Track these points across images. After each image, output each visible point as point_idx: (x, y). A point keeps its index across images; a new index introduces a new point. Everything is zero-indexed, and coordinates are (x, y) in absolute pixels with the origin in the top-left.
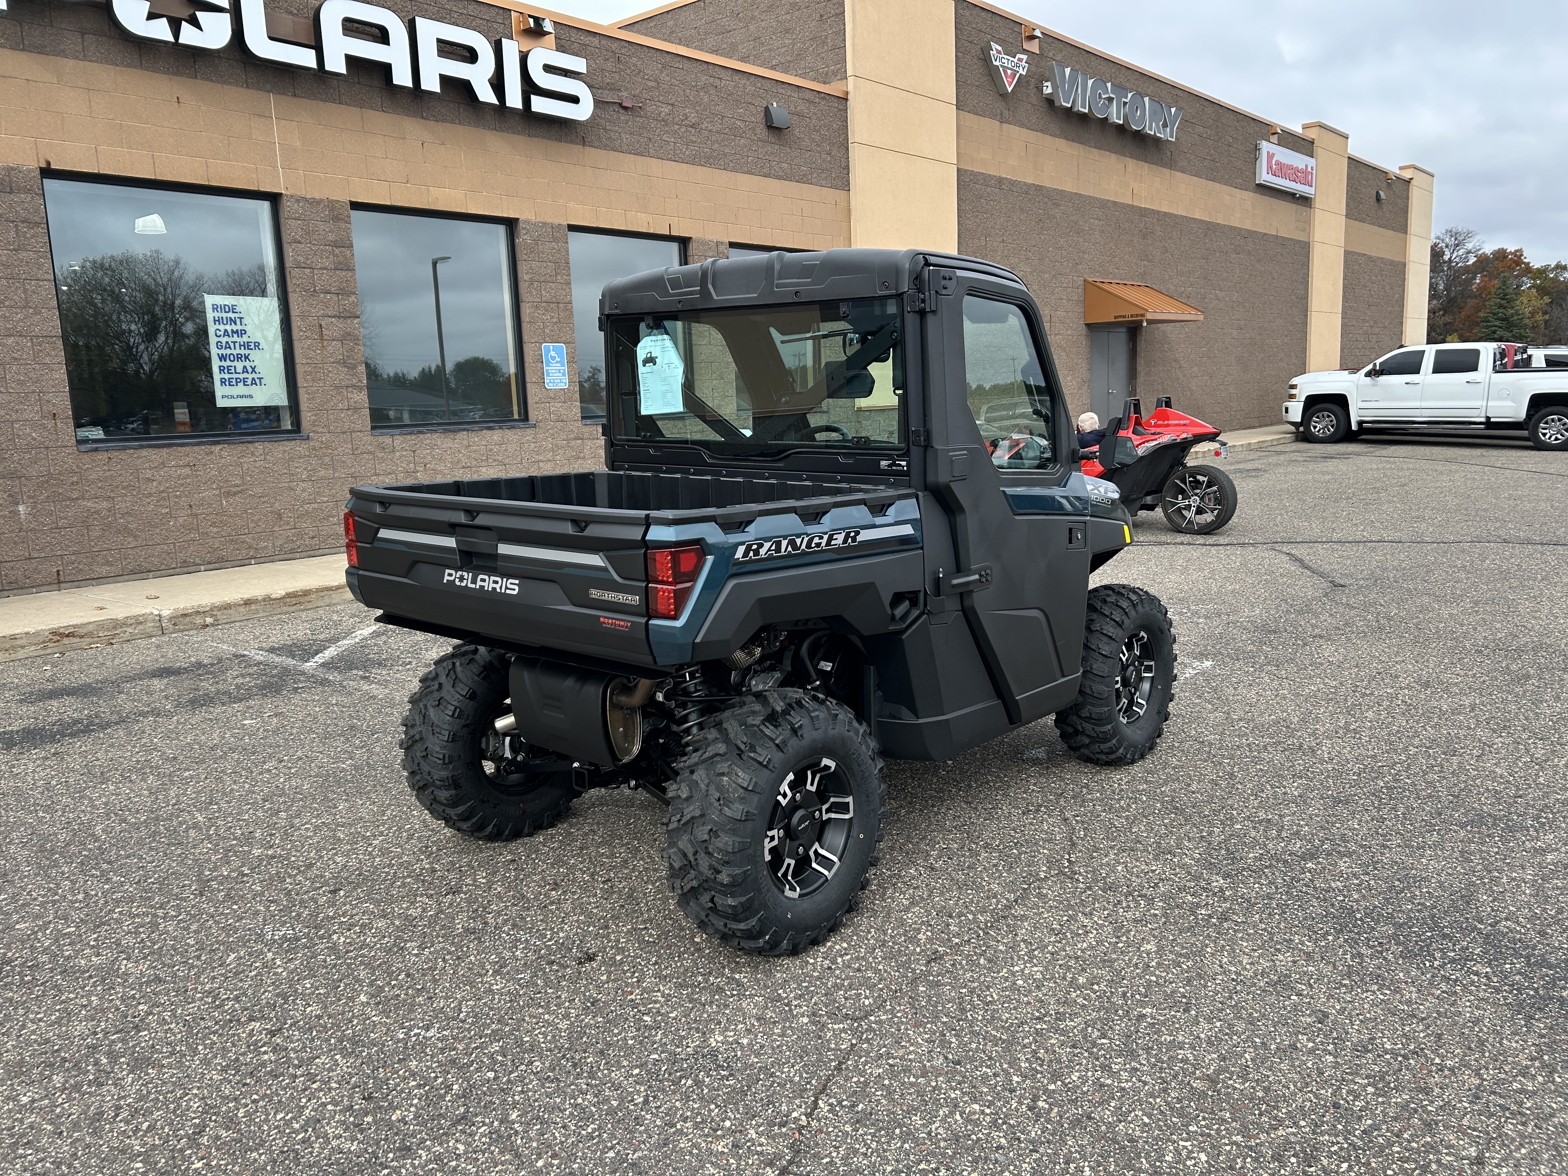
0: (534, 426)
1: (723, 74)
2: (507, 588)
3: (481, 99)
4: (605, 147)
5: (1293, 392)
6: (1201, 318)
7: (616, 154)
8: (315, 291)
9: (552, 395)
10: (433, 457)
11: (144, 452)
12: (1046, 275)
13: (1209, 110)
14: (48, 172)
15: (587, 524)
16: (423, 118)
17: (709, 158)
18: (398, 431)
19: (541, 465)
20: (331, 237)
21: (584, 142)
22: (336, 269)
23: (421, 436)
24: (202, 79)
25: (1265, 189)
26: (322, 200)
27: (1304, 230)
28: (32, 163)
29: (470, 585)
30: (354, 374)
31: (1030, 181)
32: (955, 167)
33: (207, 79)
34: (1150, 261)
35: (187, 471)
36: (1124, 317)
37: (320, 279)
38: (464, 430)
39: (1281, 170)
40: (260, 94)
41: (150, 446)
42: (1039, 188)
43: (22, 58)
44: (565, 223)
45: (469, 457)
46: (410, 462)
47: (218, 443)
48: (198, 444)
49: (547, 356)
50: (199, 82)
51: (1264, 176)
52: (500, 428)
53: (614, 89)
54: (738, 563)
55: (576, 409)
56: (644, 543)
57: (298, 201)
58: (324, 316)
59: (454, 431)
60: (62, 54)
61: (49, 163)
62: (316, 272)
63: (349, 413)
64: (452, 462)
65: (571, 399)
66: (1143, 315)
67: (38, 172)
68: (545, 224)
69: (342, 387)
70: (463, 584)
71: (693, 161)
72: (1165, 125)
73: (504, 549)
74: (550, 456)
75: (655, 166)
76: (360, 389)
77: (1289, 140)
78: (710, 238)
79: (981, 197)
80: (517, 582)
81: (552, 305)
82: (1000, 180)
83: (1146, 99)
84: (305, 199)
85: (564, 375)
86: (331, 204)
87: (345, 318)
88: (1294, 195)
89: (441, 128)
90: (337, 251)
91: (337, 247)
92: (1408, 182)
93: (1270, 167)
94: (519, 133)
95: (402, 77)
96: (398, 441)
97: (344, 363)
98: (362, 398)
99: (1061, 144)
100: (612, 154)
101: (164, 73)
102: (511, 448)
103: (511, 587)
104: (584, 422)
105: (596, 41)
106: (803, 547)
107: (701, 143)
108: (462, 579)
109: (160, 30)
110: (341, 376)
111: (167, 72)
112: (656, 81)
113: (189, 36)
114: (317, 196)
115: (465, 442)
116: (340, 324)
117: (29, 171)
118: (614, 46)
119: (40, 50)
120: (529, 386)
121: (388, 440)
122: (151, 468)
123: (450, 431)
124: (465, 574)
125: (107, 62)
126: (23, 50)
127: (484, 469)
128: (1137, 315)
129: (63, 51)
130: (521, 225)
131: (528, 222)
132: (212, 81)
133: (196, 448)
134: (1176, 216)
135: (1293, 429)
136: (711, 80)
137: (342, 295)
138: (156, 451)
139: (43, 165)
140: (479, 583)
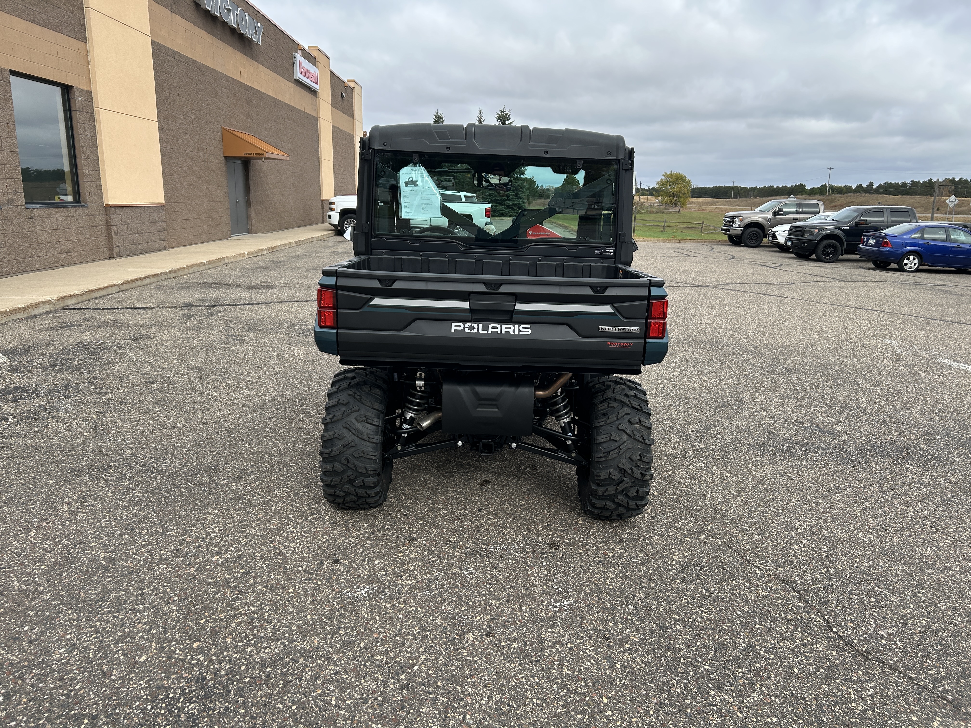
2: (519, 331)
5: (333, 206)
6: (288, 159)
12: (203, 122)
13: (272, 28)
15: (606, 288)
25: (298, 83)
27: (315, 110)
29: (480, 331)
31: (189, 56)
32: (149, 39)
34: (252, 120)
36: (251, 154)
39: (305, 72)
42: (195, 62)
51: (299, 76)
56: (649, 297)
66: (263, 154)
70: (475, 331)
72: (256, 34)
73: (520, 306)
77: (307, 55)
79: (165, 62)
80: (529, 326)
82: (174, 52)
83: (247, 14)
88: (310, 88)
92: (352, 89)
93: (301, 71)
99: (203, 33)
103: (526, 330)
108: (471, 328)
124: (475, 325)
128: (259, 154)
134: (261, 92)
135: (333, 228)
140: (490, 330)
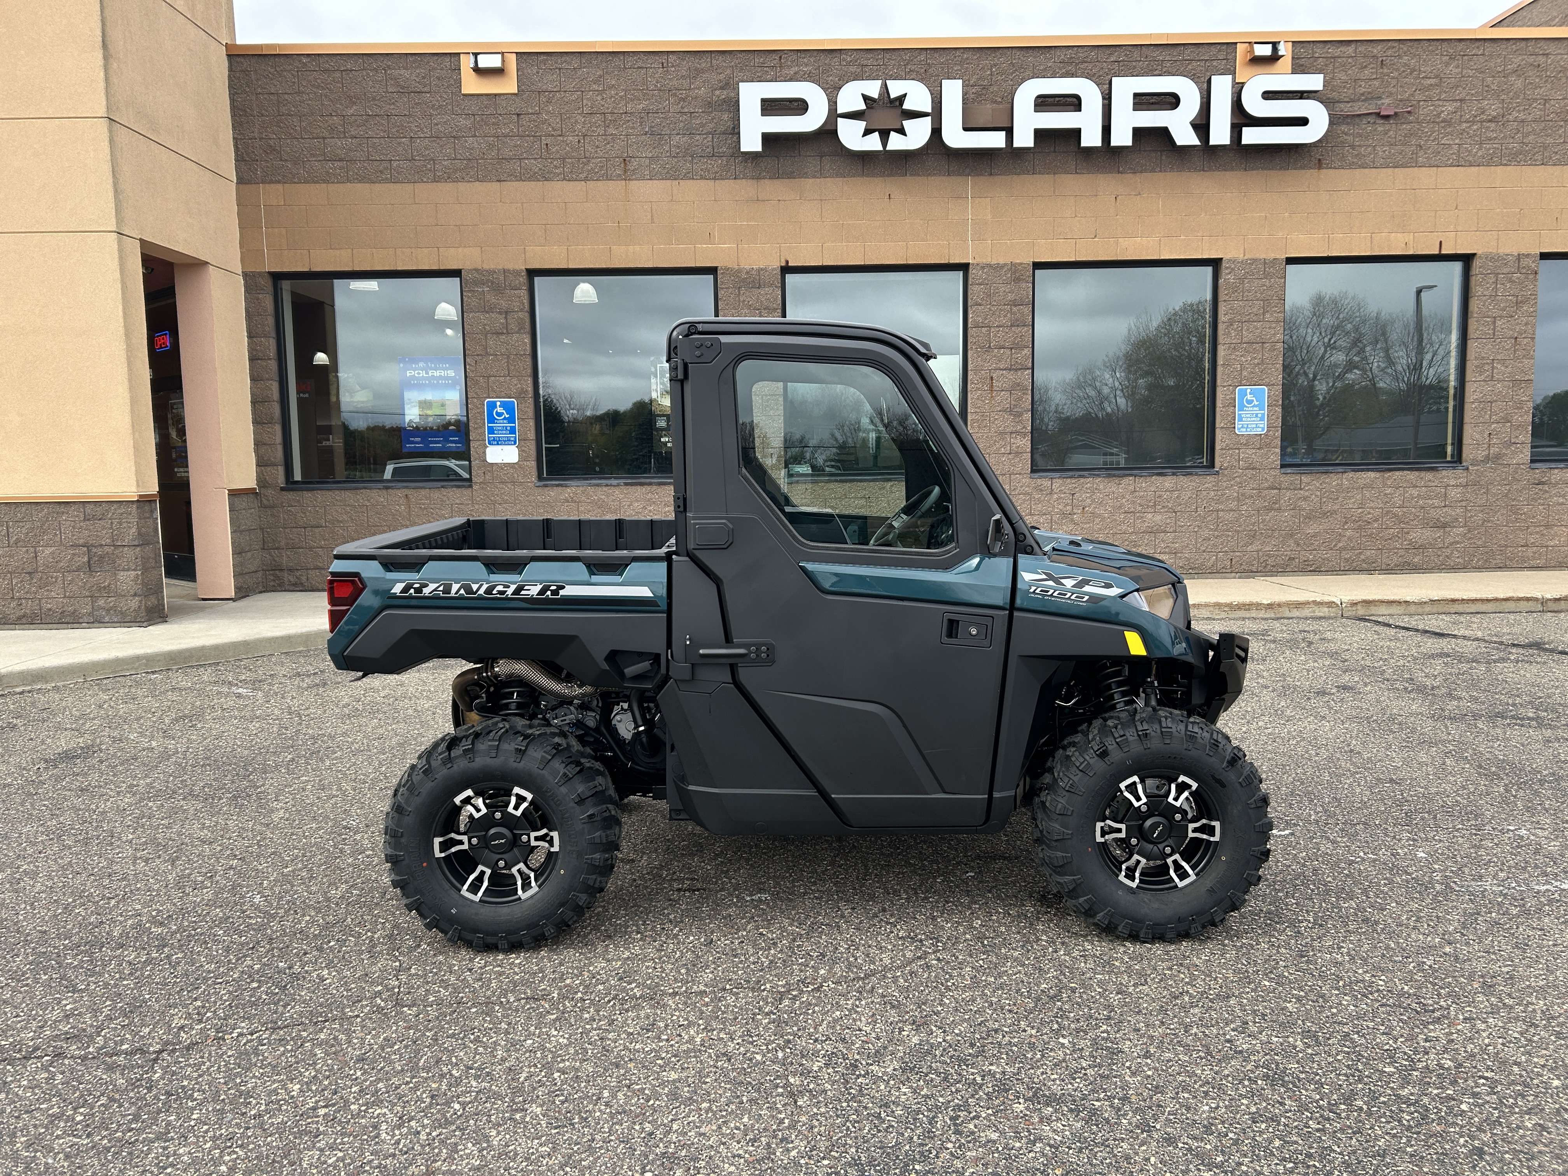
0: (1217, 473)
1: (1551, 48)
3: (1179, 143)
4: (1351, 166)
7: (1366, 171)
8: (989, 347)
9: (1243, 441)
10: (1093, 501)
11: (832, 486)
14: (787, 269)
16: (1119, 172)
17: (1517, 154)
18: (1058, 475)
19: (1221, 514)
20: (1010, 297)
21: (1320, 165)
22: (1012, 326)
23: (1082, 480)
24: (911, 175)
26: (1005, 265)
28: (776, 264)
30: (1020, 421)
33: (915, 175)
35: (863, 502)
37: (995, 336)
38: (1131, 475)
40: (960, 179)
41: (836, 481)
43: (777, 183)
44: (1284, 256)
45: (1133, 502)
46: (1067, 505)
47: (889, 480)
48: (873, 480)
49: (1241, 399)
50: (908, 178)
52: (1174, 474)
53: (1372, 98)
54: (394, 597)
55: (1274, 456)
57: (983, 268)
58: (996, 369)
59: (1119, 476)
60: (805, 176)
61: (787, 262)
62: (993, 330)
63: (1010, 456)
64: (1113, 507)
65: (1268, 445)
67: (779, 270)
68: (1255, 260)
69: (1006, 433)
71: (1489, 161)
74: (1233, 505)
75: (1425, 177)
76: (1024, 435)
78: (1508, 251)
81: (1255, 346)
84: (990, 266)
85: (1262, 419)
86: (1014, 267)
87: (1016, 370)
89: (1138, 179)
90: (1015, 309)
91: (1015, 306)
94: (1232, 169)
95: (1091, 138)
96: (1057, 483)
97: (1010, 411)
98: (1025, 443)
100: (1359, 172)
101: (881, 176)
102: (1186, 495)
104: (1283, 470)
105: (1350, 50)
106: (481, 592)
107: (1505, 137)
109: (873, 143)
110: (1007, 422)
111: (882, 175)
112: (1436, 77)
113: (896, 142)
114: (1002, 261)
115: (1131, 488)
116: (1011, 376)
117: (773, 270)
118: (1376, 50)
119: (790, 176)
120: (1218, 431)
121: (1046, 483)
122: (835, 498)
123: (1114, 476)
125: (837, 176)
126: (778, 178)
127: (1150, 516)
129: (806, 173)
130: (1224, 264)
131: (1233, 261)
132: (919, 175)
133: (871, 483)
136: (1531, 59)
137: (1016, 349)
138: (841, 485)
139: (783, 264)
